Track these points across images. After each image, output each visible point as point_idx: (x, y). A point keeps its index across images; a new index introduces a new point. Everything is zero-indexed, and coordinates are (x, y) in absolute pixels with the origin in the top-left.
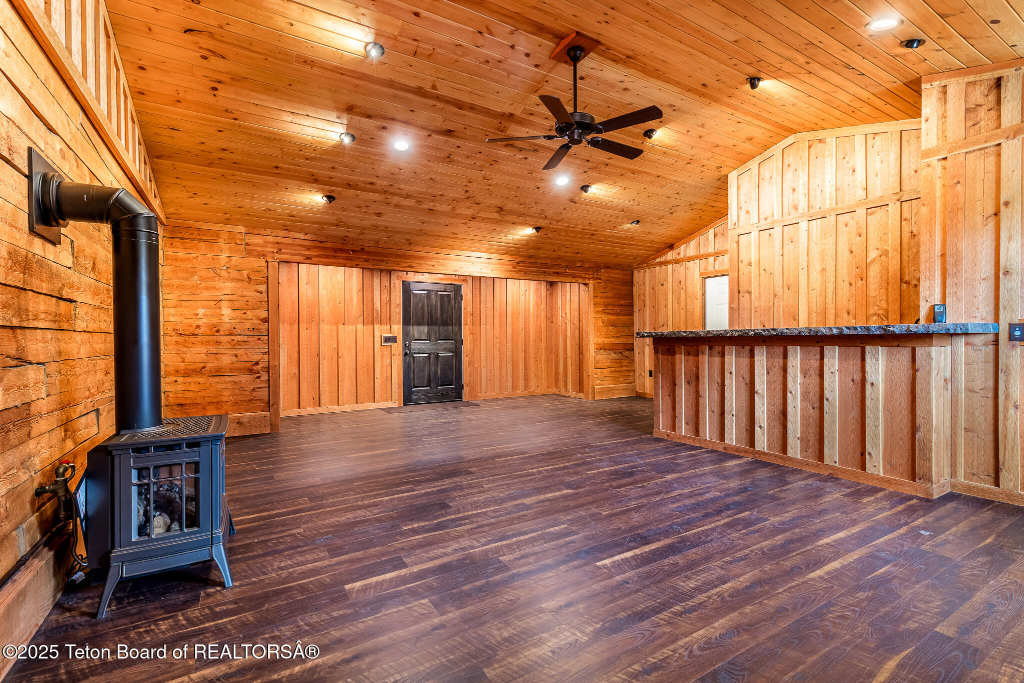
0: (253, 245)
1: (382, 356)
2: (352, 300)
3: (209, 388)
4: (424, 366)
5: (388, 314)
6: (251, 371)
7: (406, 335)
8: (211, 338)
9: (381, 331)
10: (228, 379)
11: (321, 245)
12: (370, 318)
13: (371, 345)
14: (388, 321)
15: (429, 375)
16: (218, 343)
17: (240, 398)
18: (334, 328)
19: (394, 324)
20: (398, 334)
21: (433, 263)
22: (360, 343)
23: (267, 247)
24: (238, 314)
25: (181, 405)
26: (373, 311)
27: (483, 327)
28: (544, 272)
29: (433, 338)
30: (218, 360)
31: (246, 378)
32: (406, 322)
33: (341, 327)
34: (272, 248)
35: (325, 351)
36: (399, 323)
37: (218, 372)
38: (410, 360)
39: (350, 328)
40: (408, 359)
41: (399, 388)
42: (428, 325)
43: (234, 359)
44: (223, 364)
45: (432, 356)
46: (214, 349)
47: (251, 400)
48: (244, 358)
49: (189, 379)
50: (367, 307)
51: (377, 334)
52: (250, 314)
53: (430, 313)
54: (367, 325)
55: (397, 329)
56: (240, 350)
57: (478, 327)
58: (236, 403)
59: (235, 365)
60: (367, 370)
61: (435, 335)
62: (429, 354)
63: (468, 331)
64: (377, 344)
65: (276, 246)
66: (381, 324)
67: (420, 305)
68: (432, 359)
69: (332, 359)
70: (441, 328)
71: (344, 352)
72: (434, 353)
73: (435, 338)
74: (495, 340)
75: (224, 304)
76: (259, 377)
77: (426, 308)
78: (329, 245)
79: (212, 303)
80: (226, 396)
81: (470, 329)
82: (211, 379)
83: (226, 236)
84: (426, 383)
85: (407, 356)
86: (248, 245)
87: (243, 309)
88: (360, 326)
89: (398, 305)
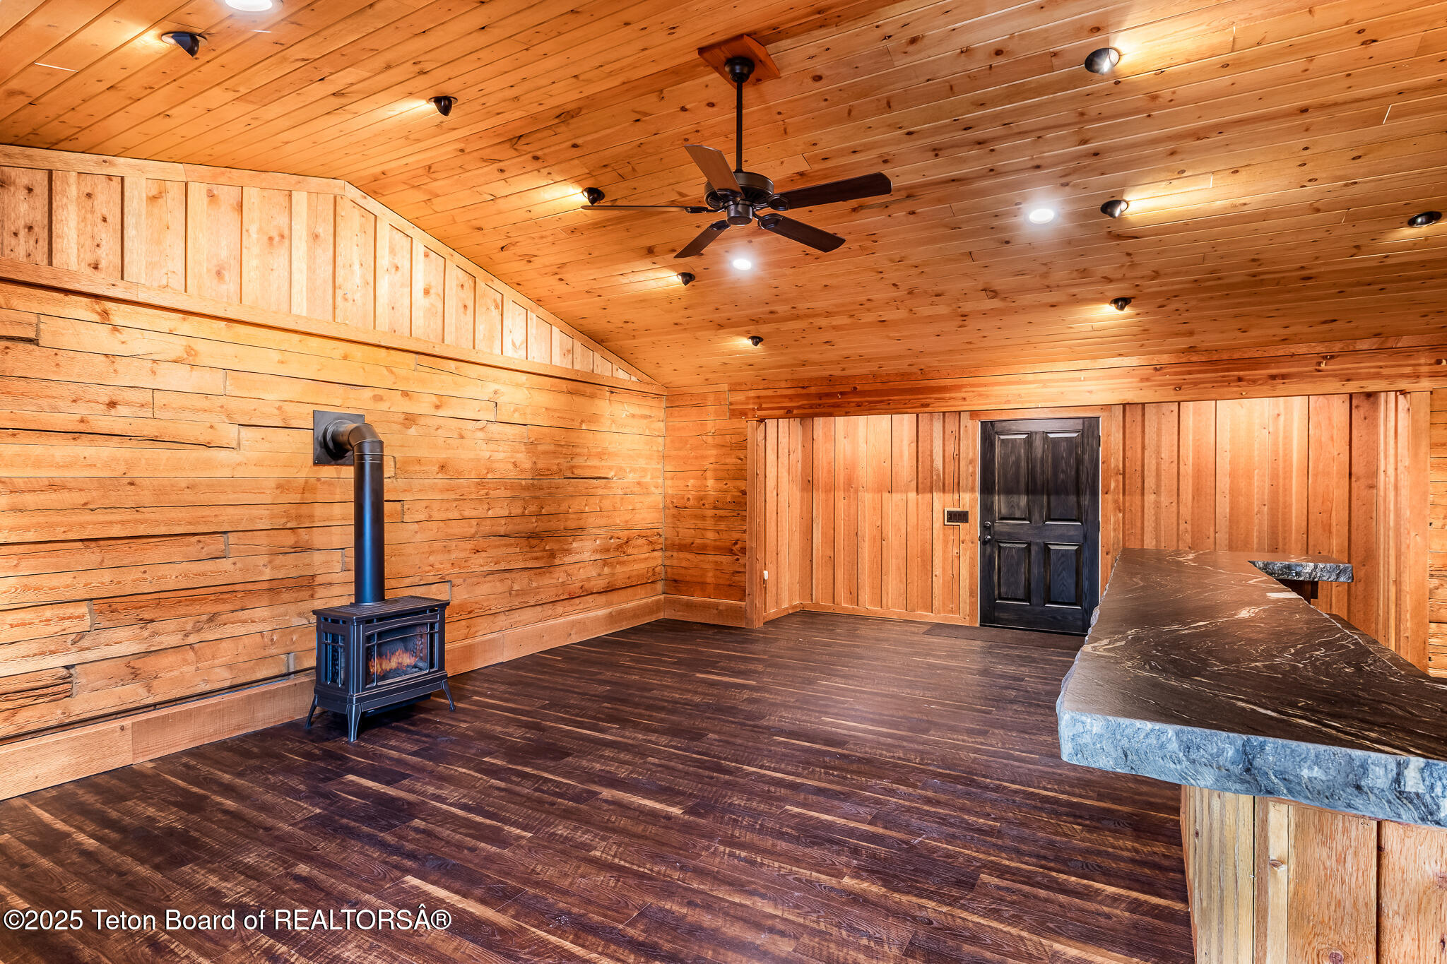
0: (736, 403)
1: (946, 542)
2: (901, 456)
3: (696, 567)
4: (1018, 564)
5: (956, 475)
6: (731, 552)
7: (987, 509)
8: (699, 512)
9: (943, 503)
10: (711, 558)
11: (804, 391)
12: (927, 483)
13: (928, 524)
14: (956, 487)
15: (1028, 581)
16: (704, 518)
17: (721, 581)
18: (877, 496)
19: (964, 491)
20: (972, 507)
21: (963, 395)
22: (912, 520)
23: (748, 404)
24: (721, 485)
25: (675, 581)
26: (932, 472)
27: (1150, 498)
28: (1240, 379)
29: (1036, 516)
30: (703, 537)
31: (725, 559)
32: (987, 488)
33: (886, 495)
34: (754, 403)
35: (867, 530)
36: (972, 490)
37: (702, 550)
38: (993, 552)
39: (897, 497)
40: (989, 549)
41: (972, 594)
42: (1028, 495)
43: (717, 536)
44: (708, 541)
45: (1034, 549)
46: (700, 523)
47: (730, 585)
48: (725, 536)
49: (682, 555)
50: (923, 467)
51: (937, 506)
52: (731, 484)
53: (1031, 473)
54: (923, 493)
55: (970, 501)
56: (722, 526)
57: (1138, 497)
58: (717, 586)
59: (718, 543)
60: (923, 561)
61: (1041, 513)
62: (1029, 544)
63: (1111, 506)
64: (938, 524)
65: (757, 401)
66: (944, 491)
67: (1013, 458)
68: (1033, 553)
69: (875, 541)
70: (1053, 498)
71: (890, 532)
72: (1037, 544)
73: (1041, 516)
74: (1182, 527)
75: (709, 474)
76: (738, 560)
77: (1023, 464)
78: (813, 390)
79: (700, 473)
80: (710, 577)
81: (1116, 502)
82: (698, 557)
83: (711, 398)
84: (1021, 592)
85: (988, 546)
86: (731, 404)
87: (725, 479)
88: (912, 495)
89: (971, 462)
